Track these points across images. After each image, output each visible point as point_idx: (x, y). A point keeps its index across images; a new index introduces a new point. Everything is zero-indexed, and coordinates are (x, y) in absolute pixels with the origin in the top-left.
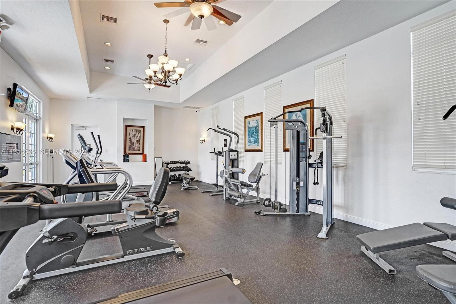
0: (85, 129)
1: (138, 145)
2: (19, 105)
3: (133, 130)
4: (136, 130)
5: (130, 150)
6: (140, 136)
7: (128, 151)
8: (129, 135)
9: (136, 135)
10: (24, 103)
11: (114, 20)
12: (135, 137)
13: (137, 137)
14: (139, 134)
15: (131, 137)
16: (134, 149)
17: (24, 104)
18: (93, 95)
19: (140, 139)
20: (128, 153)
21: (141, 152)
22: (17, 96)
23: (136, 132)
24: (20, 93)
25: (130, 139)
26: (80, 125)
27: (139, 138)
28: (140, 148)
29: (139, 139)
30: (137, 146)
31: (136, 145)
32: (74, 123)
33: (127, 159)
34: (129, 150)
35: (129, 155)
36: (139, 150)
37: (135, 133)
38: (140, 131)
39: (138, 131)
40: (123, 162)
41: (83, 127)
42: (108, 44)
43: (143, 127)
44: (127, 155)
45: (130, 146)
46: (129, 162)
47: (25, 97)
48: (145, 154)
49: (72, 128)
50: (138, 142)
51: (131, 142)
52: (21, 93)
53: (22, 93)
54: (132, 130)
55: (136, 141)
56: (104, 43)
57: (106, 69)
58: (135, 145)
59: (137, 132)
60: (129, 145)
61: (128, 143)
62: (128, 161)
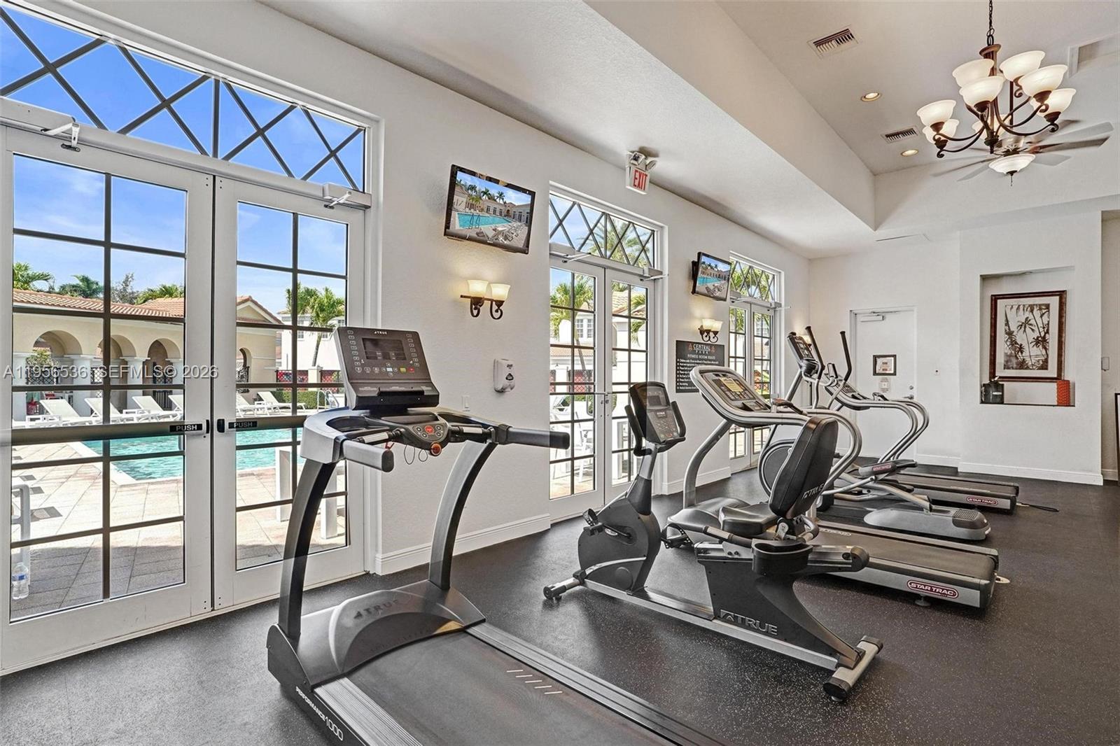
0: (881, 319)
1: (1039, 353)
2: (713, 287)
3: (1018, 308)
4: (1029, 306)
5: (1008, 368)
6: (1048, 324)
7: (1000, 372)
8: (1007, 324)
9: (1033, 322)
10: (723, 282)
11: (844, 36)
12: (1028, 329)
13: (1036, 329)
14: (1041, 317)
15: (1013, 327)
16: (1022, 365)
17: (723, 284)
18: (883, 232)
19: (1047, 332)
20: (1000, 377)
21: (1052, 372)
22: (703, 273)
23: (1032, 311)
24: (709, 265)
25: (1010, 333)
26: (871, 310)
27: (1041, 329)
28: (1046, 361)
29: (1043, 334)
30: (1037, 356)
31: (1032, 353)
32: (856, 309)
33: (994, 393)
34: (1006, 367)
35: (1005, 383)
36: (1044, 366)
37: (1028, 314)
38: (1048, 306)
39: (1040, 309)
40: (982, 402)
41: (878, 314)
42: (871, 95)
43: (1061, 294)
44: (996, 383)
45: (1011, 356)
46: (1002, 403)
47: (723, 271)
48: (1068, 382)
49: (853, 319)
50: (1041, 341)
51: (1013, 343)
52: (713, 265)
53: (716, 266)
54: (1015, 308)
55: (1031, 340)
56: (861, 99)
57: (907, 156)
58: (1026, 353)
59: (1037, 313)
60: (1006, 354)
61: (1003, 348)
62: (1000, 400)
